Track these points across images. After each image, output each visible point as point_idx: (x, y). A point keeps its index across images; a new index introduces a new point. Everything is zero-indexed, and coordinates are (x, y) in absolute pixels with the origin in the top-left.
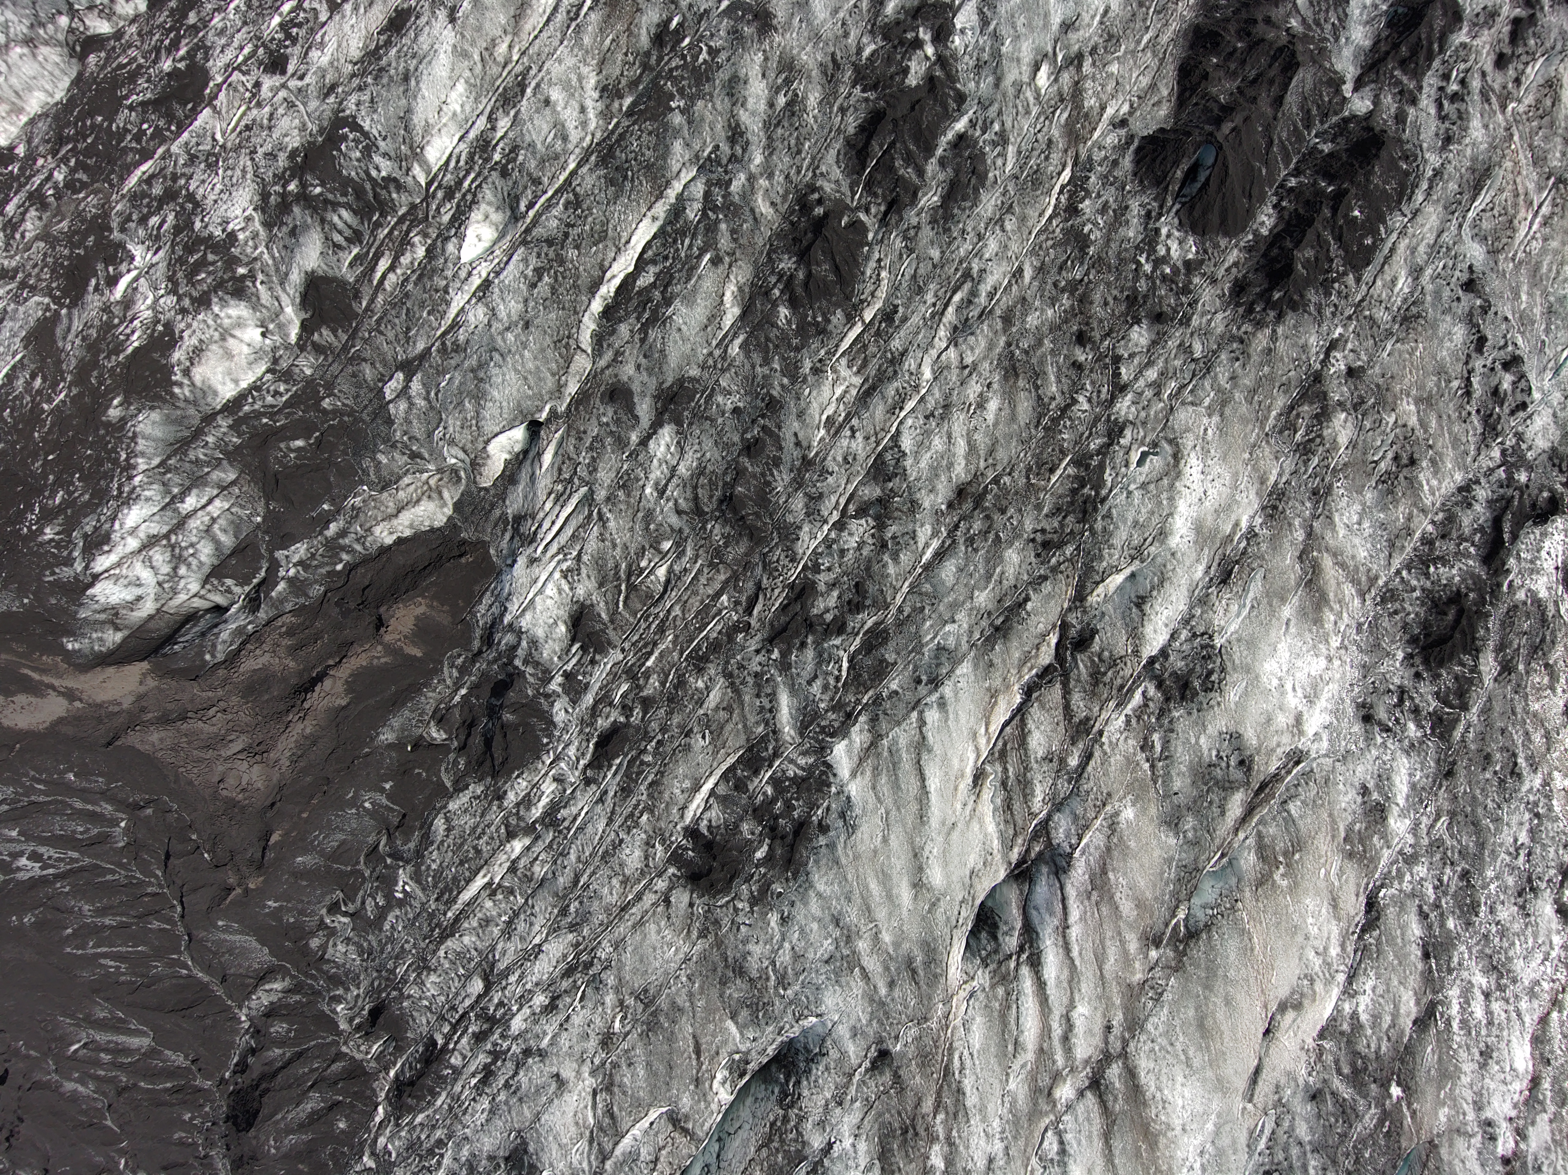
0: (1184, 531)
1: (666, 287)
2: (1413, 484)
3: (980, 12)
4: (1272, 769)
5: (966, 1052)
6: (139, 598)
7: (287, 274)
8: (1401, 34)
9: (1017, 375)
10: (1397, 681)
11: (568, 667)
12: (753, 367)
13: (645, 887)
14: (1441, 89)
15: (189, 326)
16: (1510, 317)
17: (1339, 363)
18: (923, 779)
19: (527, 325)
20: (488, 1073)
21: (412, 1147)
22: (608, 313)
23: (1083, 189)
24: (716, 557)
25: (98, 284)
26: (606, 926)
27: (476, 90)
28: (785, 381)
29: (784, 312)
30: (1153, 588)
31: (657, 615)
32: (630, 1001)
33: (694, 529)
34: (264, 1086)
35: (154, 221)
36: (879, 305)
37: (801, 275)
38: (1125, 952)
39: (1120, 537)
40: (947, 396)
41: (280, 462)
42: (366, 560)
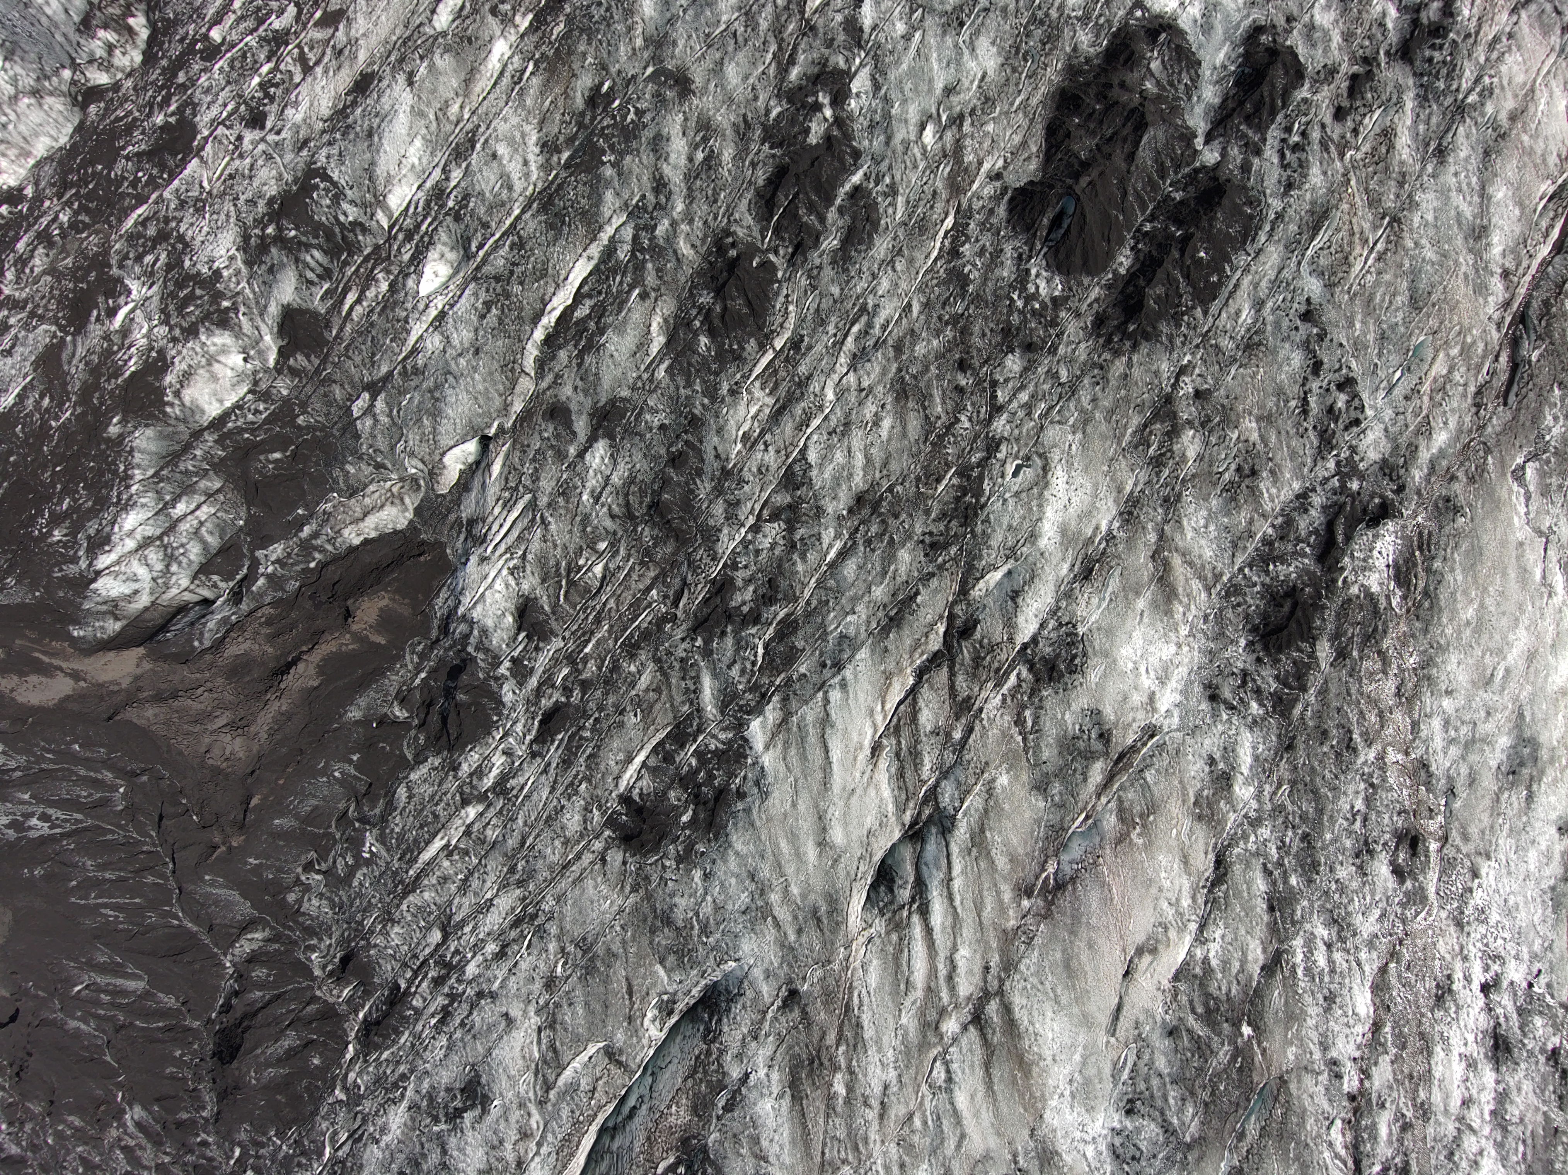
0: (1051, 534)
1: (600, 318)
2: (1254, 493)
3: (873, 78)
4: (1129, 741)
5: (864, 991)
6: (136, 592)
7: (265, 307)
8: (1246, 92)
9: (907, 398)
10: (1240, 665)
11: (515, 654)
12: (677, 388)
13: (584, 848)
14: (1283, 140)
15: (179, 353)
16: (1345, 343)
17: (1187, 387)
18: (827, 751)
19: (477, 352)
20: (446, 1014)
21: (379, 1081)
22: (550, 341)
23: (964, 234)
24: (646, 557)
25: (99, 315)
26: (549, 882)
27: (432, 145)
28: (706, 401)
29: (704, 340)
30: (1025, 583)
31: (594, 608)
32: (571, 948)
33: (626, 531)
34: (245, 1024)
35: (149, 259)
36: (787, 335)
37: (718, 309)
38: (1000, 902)
39: (997, 539)
40: (848, 415)
41: (260, 473)
42: (336, 559)
